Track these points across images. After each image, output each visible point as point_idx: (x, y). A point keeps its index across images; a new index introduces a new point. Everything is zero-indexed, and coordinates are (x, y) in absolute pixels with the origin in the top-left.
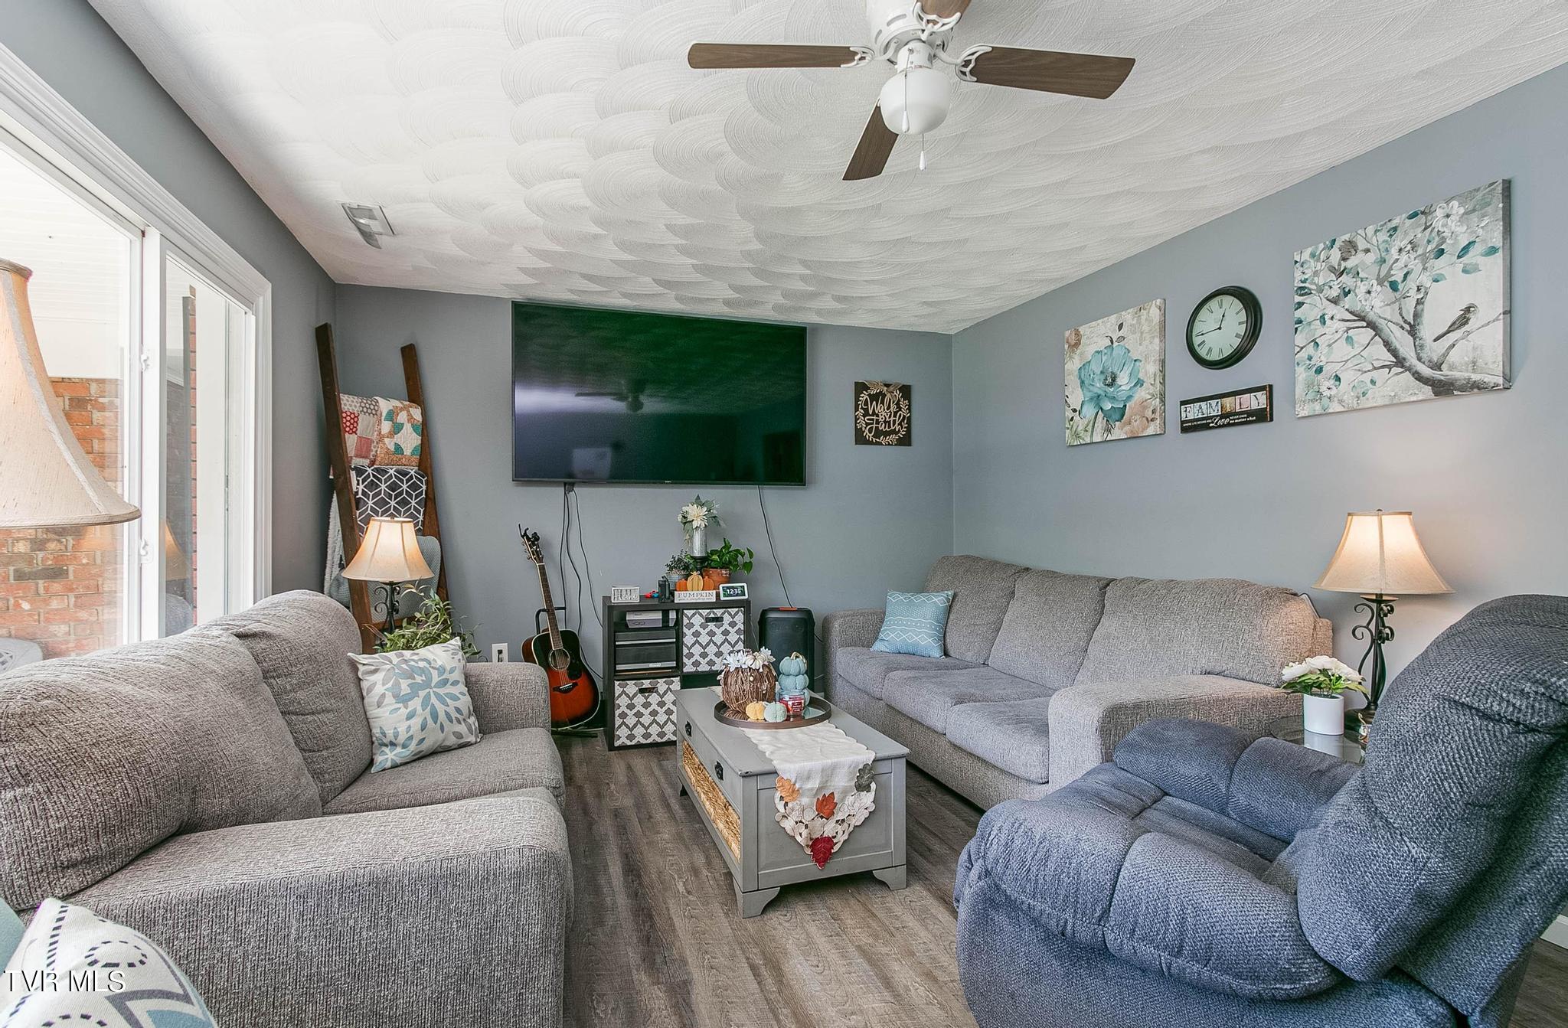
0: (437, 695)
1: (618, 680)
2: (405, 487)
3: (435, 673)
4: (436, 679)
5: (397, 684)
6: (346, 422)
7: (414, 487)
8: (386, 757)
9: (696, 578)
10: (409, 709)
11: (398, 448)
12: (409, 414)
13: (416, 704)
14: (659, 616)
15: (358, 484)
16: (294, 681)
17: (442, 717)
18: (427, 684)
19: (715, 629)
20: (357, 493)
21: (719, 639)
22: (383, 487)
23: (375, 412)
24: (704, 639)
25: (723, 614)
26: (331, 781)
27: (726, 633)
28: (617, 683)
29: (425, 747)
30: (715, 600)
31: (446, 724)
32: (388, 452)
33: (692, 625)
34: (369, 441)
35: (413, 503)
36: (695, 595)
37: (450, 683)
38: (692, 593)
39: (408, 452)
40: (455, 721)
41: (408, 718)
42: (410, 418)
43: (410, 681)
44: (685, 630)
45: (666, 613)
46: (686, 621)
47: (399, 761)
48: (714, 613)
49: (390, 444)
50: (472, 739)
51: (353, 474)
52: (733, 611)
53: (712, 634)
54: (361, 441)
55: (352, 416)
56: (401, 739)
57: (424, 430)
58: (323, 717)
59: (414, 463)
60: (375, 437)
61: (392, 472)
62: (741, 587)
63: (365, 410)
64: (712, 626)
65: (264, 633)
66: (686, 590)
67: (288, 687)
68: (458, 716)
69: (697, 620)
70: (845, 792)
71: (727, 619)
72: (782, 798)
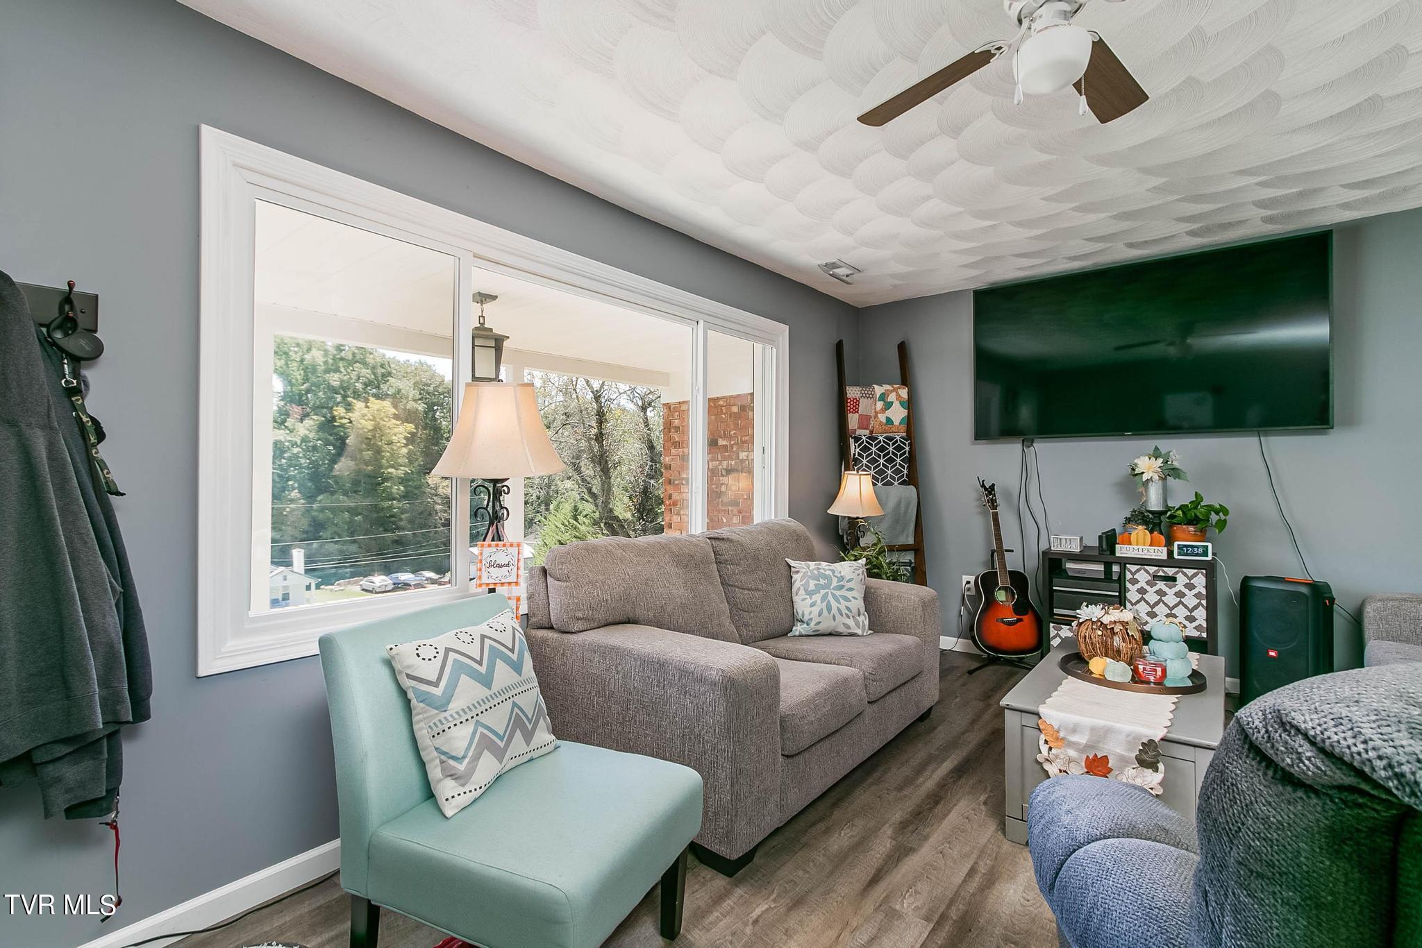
0: (834, 596)
1: (1053, 623)
2: (891, 449)
3: (835, 580)
4: (834, 583)
5: (808, 583)
6: (850, 405)
7: (899, 448)
8: (799, 629)
9: (1141, 534)
10: (813, 600)
11: (889, 420)
12: (898, 395)
13: (817, 597)
14: (1101, 567)
15: (855, 448)
16: (741, 569)
17: (834, 611)
18: (827, 586)
19: (1165, 589)
20: (854, 455)
21: (1171, 599)
22: (874, 449)
23: (871, 396)
24: (1152, 597)
25: (1177, 573)
26: (753, 631)
27: (1180, 595)
28: (1051, 625)
29: (823, 628)
30: (1165, 558)
31: (838, 616)
32: (881, 424)
33: (1137, 581)
34: (868, 418)
35: (898, 460)
36: (1140, 550)
37: (845, 588)
38: (1136, 547)
39: (896, 422)
40: (844, 616)
41: (811, 606)
42: (898, 396)
43: (816, 582)
44: (1128, 585)
45: (1108, 566)
46: (1129, 576)
47: (804, 633)
48: (1163, 571)
49: (882, 418)
50: (859, 632)
51: (852, 441)
52: (1190, 572)
53: (1161, 593)
54: (862, 418)
55: (855, 401)
56: (806, 619)
57: (911, 404)
58: (756, 594)
59: (902, 431)
60: (873, 414)
61: (881, 438)
62: (1204, 546)
63: (864, 395)
64: (1161, 585)
65: (728, 538)
66: (1130, 544)
67: (737, 571)
68: (848, 613)
69: (1143, 577)
70: (1124, 761)
71: (1182, 580)
72: (1046, 742)
